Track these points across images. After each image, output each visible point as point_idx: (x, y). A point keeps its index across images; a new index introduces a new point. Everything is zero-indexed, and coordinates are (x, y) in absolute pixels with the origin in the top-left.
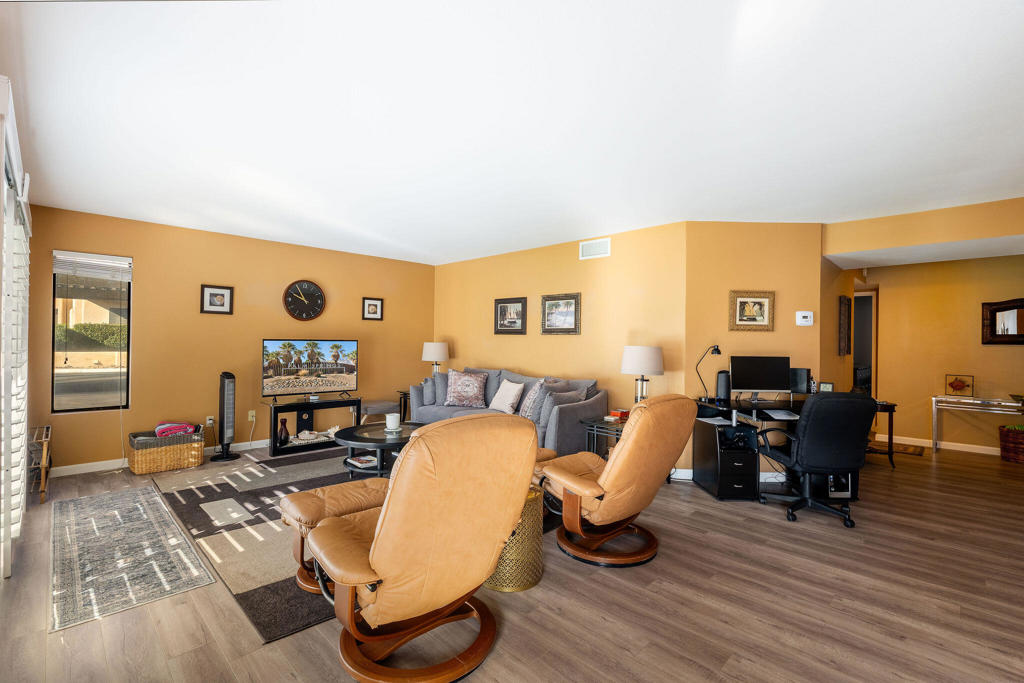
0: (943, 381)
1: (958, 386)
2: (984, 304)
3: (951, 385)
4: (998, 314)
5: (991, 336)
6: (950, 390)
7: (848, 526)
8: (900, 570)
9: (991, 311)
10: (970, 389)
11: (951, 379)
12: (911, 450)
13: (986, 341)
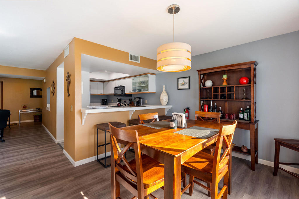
0: (21, 106)
1: (25, 107)
2: (30, 89)
3: (23, 107)
4: (33, 91)
5: (32, 96)
6: (23, 108)
7: (3, 142)
8: (18, 144)
9: (32, 90)
10: (27, 108)
11: (23, 106)
12: (14, 124)
13: (31, 97)
